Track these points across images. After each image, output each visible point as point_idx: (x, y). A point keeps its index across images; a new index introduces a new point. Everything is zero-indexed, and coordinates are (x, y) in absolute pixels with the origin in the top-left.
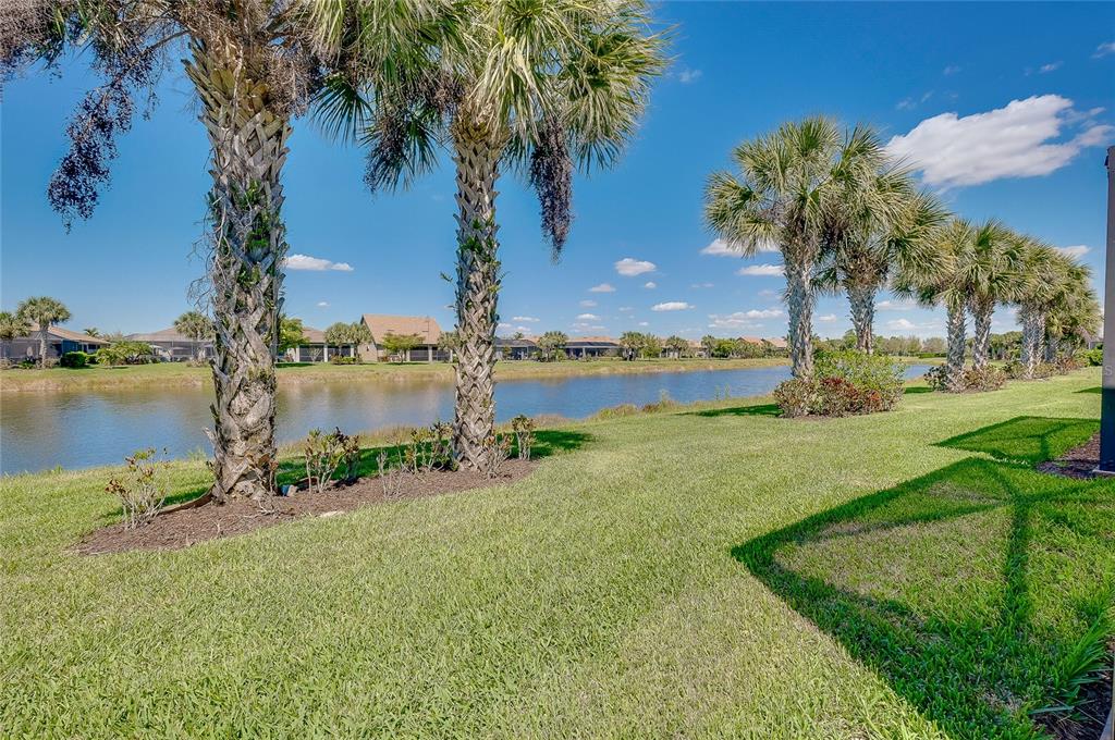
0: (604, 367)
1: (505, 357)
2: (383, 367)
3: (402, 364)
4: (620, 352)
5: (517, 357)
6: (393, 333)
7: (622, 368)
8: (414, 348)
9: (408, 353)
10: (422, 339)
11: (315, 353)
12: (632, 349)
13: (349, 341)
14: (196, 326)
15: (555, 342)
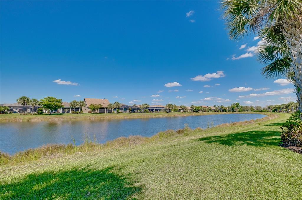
0: (161, 115)
1: (129, 112)
2: (90, 115)
3: (95, 114)
4: (166, 110)
5: (134, 112)
6: (93, 104)
7: (166, 115)
8: (100, 109)
9: (98, 110)
10: (102, 106)
11: (66, 110)
12: (169, 109)
13: (78, 106)
14: (24, 101)
15: (145, 107)
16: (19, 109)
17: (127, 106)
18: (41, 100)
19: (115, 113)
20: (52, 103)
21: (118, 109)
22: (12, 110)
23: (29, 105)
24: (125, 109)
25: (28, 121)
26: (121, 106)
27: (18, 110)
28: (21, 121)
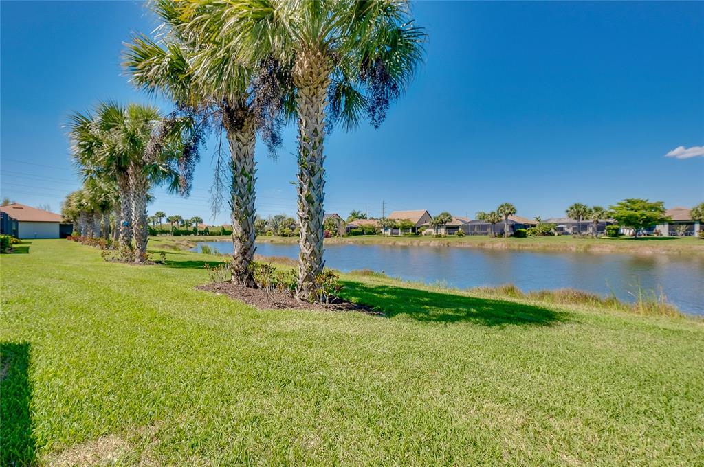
14: (579, 212)
16: (574, 229)
18: (612, 208)
20: (638, 214)
22: (561, 229)
23: (587, 219)
25: (586, 251)
27: (571, 228)
28: (574, 249)
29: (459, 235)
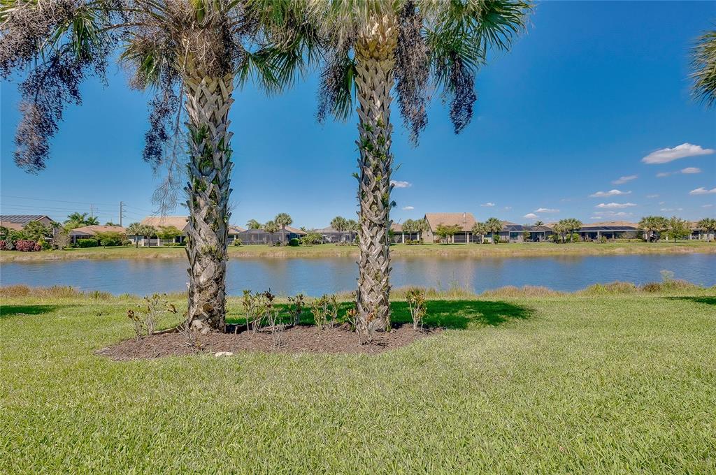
0: (618, 248)
1: (525, 240)
2: (440, 248)
3: (448, 244)
4: (639, 234)
5: (536, 240)
6: (442, 225)
7: (639, 248)
8: (455, 234)
9: (453, 237)
10: (461, 228)
11: (397, 238)
12: (653, 232)
13: (416, 230)
14: (339, 224)
15: (570, 227)
16: (333, 238)
17: (519, 227)
19: (489, 243)
21: (497, 233)
22: (325, 238)
23: (345, 230)
24: (514, 232)
25: (348, 256)
26: (504, 226)
27: (331, 238)
28: (339, 255)
29: (236, 245)
